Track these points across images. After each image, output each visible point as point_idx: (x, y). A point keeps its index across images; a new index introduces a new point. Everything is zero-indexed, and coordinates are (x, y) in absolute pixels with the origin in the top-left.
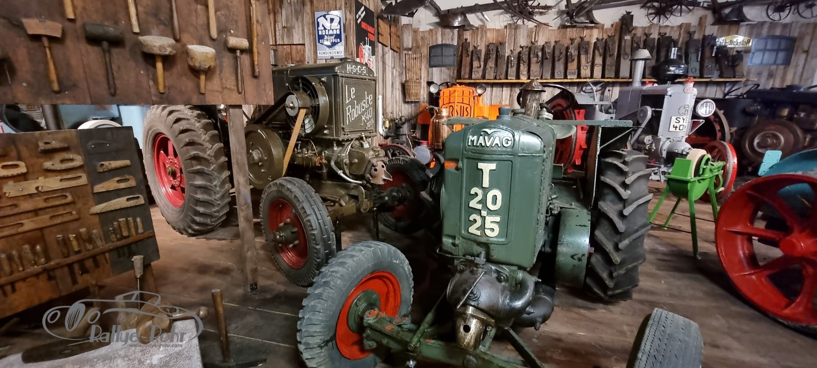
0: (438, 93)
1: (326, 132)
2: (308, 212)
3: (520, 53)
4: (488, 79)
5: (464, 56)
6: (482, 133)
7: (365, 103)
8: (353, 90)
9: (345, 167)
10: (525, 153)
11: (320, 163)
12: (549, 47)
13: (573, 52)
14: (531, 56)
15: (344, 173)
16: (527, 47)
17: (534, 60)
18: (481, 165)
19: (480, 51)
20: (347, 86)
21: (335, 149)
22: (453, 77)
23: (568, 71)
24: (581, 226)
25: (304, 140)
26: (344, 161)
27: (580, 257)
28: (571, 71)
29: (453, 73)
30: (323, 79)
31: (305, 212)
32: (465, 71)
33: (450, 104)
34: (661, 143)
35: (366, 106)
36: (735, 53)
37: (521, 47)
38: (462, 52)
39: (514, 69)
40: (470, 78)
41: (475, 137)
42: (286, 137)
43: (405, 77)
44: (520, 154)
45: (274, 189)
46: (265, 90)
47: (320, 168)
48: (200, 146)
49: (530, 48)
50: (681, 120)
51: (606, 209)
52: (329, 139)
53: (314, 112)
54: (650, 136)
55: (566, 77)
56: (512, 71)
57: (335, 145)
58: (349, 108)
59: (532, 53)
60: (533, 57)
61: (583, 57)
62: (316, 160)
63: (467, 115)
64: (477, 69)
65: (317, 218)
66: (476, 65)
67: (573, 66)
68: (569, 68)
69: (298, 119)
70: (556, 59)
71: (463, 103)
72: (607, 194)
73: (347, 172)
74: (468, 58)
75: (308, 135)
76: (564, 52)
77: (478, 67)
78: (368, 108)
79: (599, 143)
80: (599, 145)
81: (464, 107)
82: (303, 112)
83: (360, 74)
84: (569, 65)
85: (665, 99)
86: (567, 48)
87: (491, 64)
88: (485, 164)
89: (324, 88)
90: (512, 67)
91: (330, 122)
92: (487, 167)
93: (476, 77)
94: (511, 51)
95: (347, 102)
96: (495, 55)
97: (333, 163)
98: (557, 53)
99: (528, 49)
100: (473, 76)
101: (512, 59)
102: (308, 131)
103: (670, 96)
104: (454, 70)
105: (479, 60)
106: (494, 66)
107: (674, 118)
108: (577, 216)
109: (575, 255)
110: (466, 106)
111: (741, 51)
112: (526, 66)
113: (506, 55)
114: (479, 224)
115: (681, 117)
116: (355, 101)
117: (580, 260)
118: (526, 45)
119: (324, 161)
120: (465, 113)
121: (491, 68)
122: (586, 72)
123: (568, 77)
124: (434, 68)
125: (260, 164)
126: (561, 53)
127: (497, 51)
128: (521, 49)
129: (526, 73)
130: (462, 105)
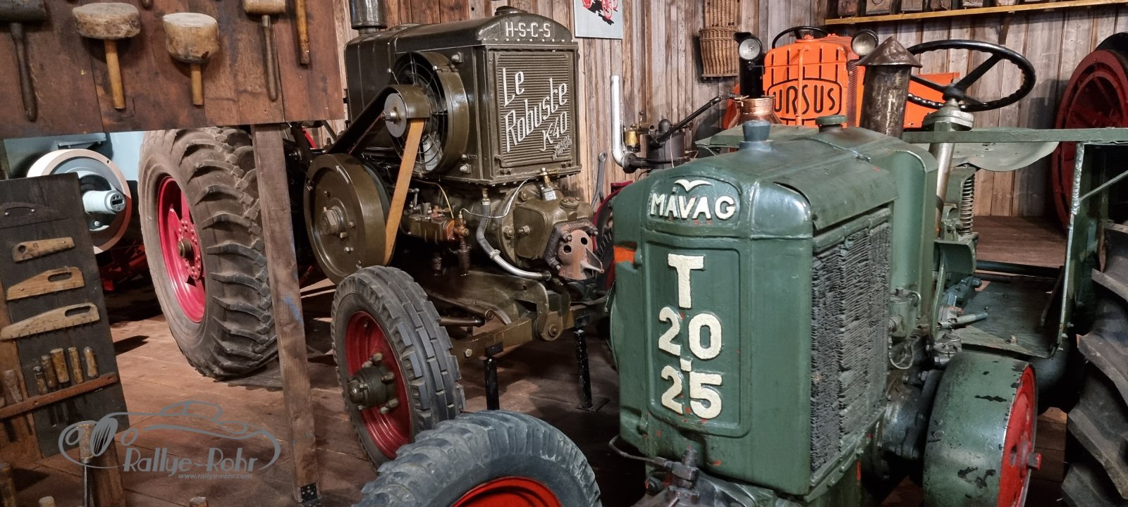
0: (760, 59)
1: (464, 168)
2: (407, 342)
4: (906, 12)
6: (674, 189)
7: (548, 102)
8: (520, 77)
9: (505, 242)
10: (766, 233)
11: (456, 235)
15: (504, 255)
18: (674, 259)
20: (504, 70)
21: (486, 203)
22: (818, 14)
24: (988, 398)
25: (424, 187)
26: (503, 229)
27: (982, 476)
29: (820, 3)
30: (455, 57)
31: (401, 341)
33: (789, 84)
35: (551, 109)
40: (862, 12)
41: (663, 197)
42: (390, 180)
43: (701, 20)
44: (752, 236)
45: (351, 290)
46: (325, 90)
47: (456, 244)
48: (231, 201)
51: (1098, 354)
52: (473, 184)
53: (439, 125)
57: (485, 195)
58: (511, 117)
62: (448, 227)
63: (831, 109)
65: (425, 352)
69: (407, 142)
71: (820, 79)
72: (1109, 316)
73: (511, 253)
75: (429, 175)
78: (558, 113)
79: (1078, 185)
80: (1077, 191)
81: (822, 87)
82: (417, 129)
83: (536, 41)
88: (681, 257)
89: (457, 74)
91: (472, 148)
92: (685, 264)
93: (876, 8)
95: (507, 103)
97: (480, 235)
100: (869, 7)
102: (430, 168)
108: (986, 373)
109: (969, 470)
110: (827, 86)
114: (676, 388)
116: (526, 101)
117: (981, 483)
119: (463, 230)
120: (827, 103)
125: (342, 235)
130: (819, 84)
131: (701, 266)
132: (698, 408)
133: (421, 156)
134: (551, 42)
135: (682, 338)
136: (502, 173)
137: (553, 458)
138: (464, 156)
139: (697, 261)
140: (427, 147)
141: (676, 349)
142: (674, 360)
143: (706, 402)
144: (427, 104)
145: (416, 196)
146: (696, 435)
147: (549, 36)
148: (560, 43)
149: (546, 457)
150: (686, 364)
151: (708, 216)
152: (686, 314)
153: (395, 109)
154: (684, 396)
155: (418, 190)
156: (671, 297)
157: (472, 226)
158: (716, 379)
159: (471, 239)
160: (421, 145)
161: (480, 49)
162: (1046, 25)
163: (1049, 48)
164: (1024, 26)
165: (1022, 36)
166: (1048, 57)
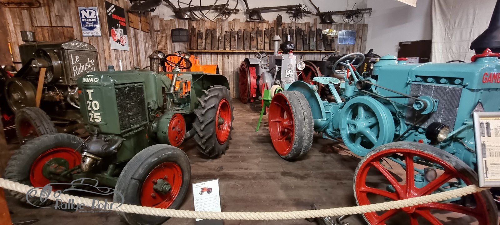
1: (61, 81)
3: (225, 35)
4: (207, 50)
5: (192, 36)
6: (86, 77)
7: (88, 64)
8: (77, 57)
9: (76, 100)
11: (60, 99)
12: (240, 32)
13: (253, 35)
14: (231, 37)
16: (229, 32)
17: (232, 39)
18: (88, 91)
19: (202, 33)
20: (72, 55)
22: (187, 49)
23: (251, 46)
26: (75, 97)
28: (253, 46)
29: (187, 46)
30: (55, 51)
32: (194, 45)
34: (283, 83)
35: (89, 66)
36: (331, 38)
37: (225, 32)
38: (191, 34)
39: (223, 44)
40: (197, 49)
41: (85, 78)
42: (36, 85)
43: (157, 48)
44: (102, 85)
45: (20, 114)
49: (230, 32)
50: (290, 72)
51: (196, 112)
54: (279, 80)
55: (250, 49)
56: (221, 45)
57: (69, 88)
58: (75, 67)
59: (231, 35)
60: (232, 38)
61: (259, 38)
62: (57, 98)
64: (200, 44)
66: (200, 42)
67: (254, 43)
68: (252, 44)
70: (245, 39)
72: (199, 106)
74: (194, 37)
76: (249, 35)
77: (201, 43)
78: (91, 67)
82: (43, 71)
83: (82, 48)
84: (252, 42)
85: (282, 61)
86: (251, 34)
87: (209, 41)
88: (89, 90)
90: (221, 43)
91: (63, 75)
92: (90, 91)
94: (220, 34)
95: (73, 64)
96: (210, 36)
97: (68, 99)
98: (245, 36)
99: (229, 33)
100: (199, 48)
101: (220, 38)
103: (284, 59)
104: (187, 44)
105: (202, 38)
106: (210, 42)
107: (286, 71)
111: (334, 37)
112: (229, 43)
113: (218, 36)
115: (289, 70)
116: (80, 64)
117: (165, 133)
118: (228, 31)
119: (62, 98)
121: (208, 43)
122: (261, 46)
123: (252, 49)
124: (175, 43)
125: (20, 102)
126: (247, 36)
127: (212, 34)
128: (226, 33)
129: (228, 47)
131: (93, 92)
132: (96, 120)
133: (46, 78)
134: (88, 49)
135: (91, 107)
136: (73, 82)
137: (76, 142)
138: (60, 78)
139: (92, 91)
140: (48, 75)
141: (90, 109)
142: (90, 111)
143: (98, 119)
144: (46, 63)
145: (46, 89)
146: (97, 125)
147: (87, 47)
148: (91, 49)
149: (73, 142)
150: (93, 112)
151: (93, 82)
152: (91, 101)
153: (35, 64)
154: (93, 118)
155: (46, 87)
156: (88, 99)
157: (65, 97)
158: (99, 114)
159: (65, 100)
160: (46, 75)
161: (63, 49)
162: (237, 55)
163: (238, 61)
164: (232, 55)
165: (232, 57)
166: (238, 63)
